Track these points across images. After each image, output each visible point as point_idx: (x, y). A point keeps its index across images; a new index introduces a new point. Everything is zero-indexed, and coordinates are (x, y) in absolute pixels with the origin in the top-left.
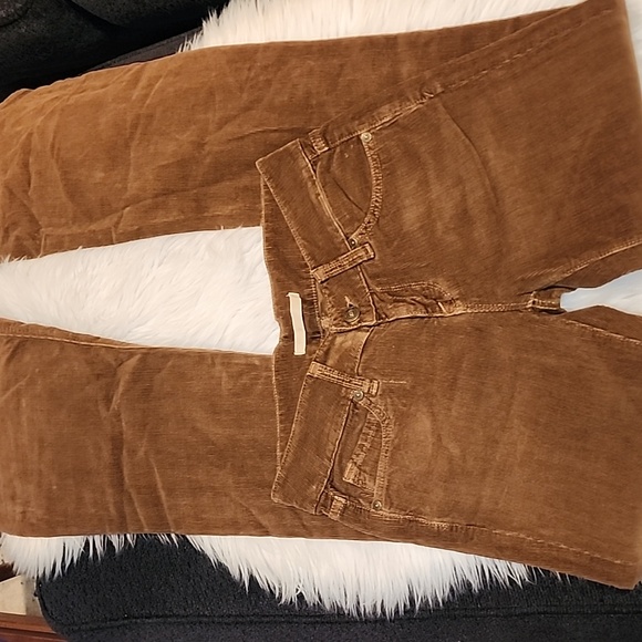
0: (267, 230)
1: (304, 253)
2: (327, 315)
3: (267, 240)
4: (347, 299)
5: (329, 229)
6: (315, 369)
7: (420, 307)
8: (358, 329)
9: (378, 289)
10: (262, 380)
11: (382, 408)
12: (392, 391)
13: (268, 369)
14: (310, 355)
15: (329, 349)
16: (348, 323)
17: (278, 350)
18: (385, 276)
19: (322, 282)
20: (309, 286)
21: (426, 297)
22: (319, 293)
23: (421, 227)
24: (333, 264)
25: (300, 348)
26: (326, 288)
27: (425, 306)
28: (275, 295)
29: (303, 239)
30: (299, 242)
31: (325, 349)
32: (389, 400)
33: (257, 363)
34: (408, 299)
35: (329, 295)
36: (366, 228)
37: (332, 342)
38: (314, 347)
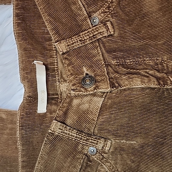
0: (17, 7)
1: (49, 28)
2: (65, 81)
3: (17, 15)
4: (85, 69)
5: (73, 8)
6: (56, 127)
7: (153, 79)
8: (94, 95)
9: (114, 62)
10: (8, 131)
11: (112, 162)
12: (122, 149)
13: (13, 122)
14: (51, 113)
15: (67, 110)
16: (85, 89)
17: (23, 107)
18: (121, 51)
19: (63, 54)
20: (51, 57)
21: (158, 71)
22: (60, 63)
23: (160, 9)
24: (75, 39)
25: (42, 107)
26: (66, 58)
27: (158, 79)
28: (22, 62)
29: (49, 15)
30: (45, 18)
31: (64, 109)
32: (119, 156)
33: (4, 116)
34: (142, 72)
35: (69, 65)
36: (109, 7)
37: (70, 103)
38: (54, 107)
